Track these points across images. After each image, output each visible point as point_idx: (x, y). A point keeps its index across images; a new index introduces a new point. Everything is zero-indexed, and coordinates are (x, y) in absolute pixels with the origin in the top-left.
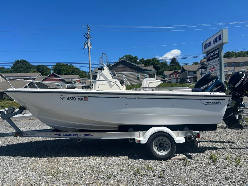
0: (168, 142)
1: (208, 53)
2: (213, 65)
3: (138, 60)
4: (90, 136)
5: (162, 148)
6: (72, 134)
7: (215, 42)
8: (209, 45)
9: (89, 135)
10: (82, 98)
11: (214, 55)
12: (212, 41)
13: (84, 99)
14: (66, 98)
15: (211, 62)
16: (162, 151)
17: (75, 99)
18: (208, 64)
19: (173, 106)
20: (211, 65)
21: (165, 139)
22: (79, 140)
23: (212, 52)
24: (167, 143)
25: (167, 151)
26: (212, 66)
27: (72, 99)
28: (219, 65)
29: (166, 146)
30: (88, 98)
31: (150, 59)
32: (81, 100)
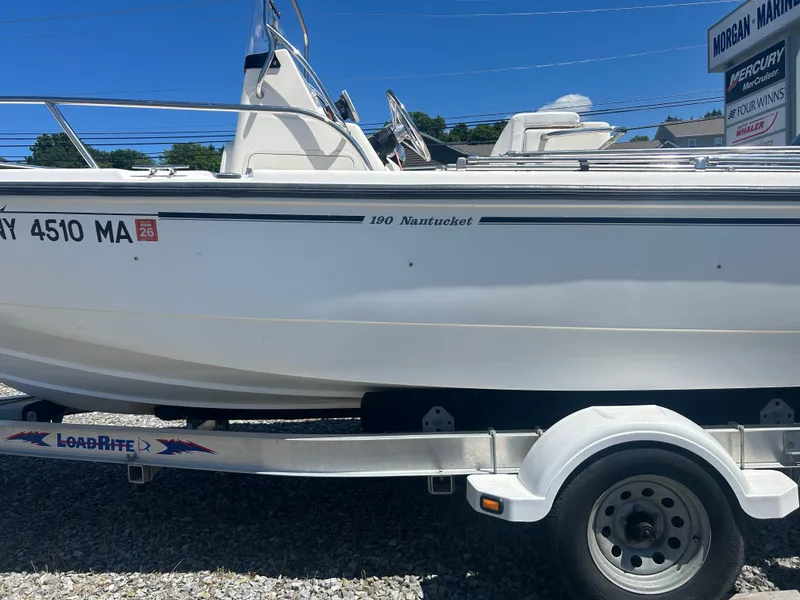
0: (689, 505)
1: (731, 69)
2: (754, 112)
3: (447, 131)
4: (196, 454)
5: (644, 544)
6: (100, 438)
7: (769, 16)
8: (741, 34)
9: (193, 447)
10: (121, 225)
11: (761, 74)
12: (754, 16)
13: (133, 234)
14: (24, 225)
15: (747, 100)
16: (647, 562)
17: (77, 235)
18: (732, 113)
19: (718, 270)
20: (746, 115)
21: (665, 486)
22: (136, 472)
23: (752, 61)
24: (682, 515)
25: (678, 562)
26: (747, 119)
27: (60, 230)
28: (782, 111)
29: (674, 532)
30: (161, 223)
31: (487, 126)
32: (120, 237)
